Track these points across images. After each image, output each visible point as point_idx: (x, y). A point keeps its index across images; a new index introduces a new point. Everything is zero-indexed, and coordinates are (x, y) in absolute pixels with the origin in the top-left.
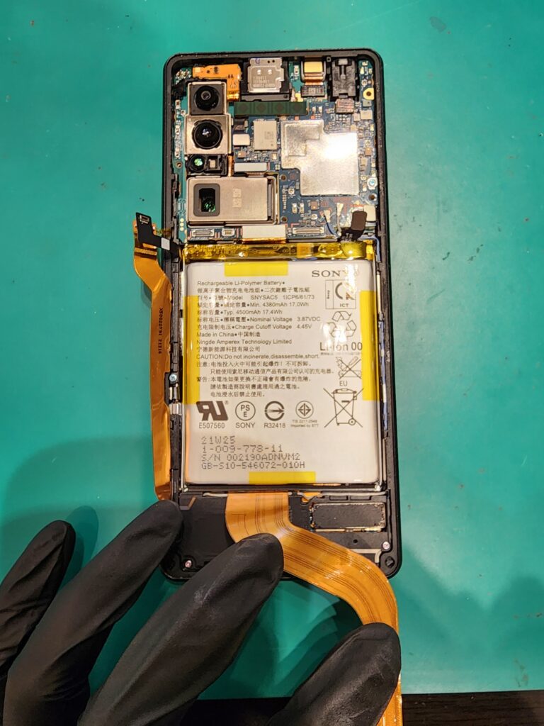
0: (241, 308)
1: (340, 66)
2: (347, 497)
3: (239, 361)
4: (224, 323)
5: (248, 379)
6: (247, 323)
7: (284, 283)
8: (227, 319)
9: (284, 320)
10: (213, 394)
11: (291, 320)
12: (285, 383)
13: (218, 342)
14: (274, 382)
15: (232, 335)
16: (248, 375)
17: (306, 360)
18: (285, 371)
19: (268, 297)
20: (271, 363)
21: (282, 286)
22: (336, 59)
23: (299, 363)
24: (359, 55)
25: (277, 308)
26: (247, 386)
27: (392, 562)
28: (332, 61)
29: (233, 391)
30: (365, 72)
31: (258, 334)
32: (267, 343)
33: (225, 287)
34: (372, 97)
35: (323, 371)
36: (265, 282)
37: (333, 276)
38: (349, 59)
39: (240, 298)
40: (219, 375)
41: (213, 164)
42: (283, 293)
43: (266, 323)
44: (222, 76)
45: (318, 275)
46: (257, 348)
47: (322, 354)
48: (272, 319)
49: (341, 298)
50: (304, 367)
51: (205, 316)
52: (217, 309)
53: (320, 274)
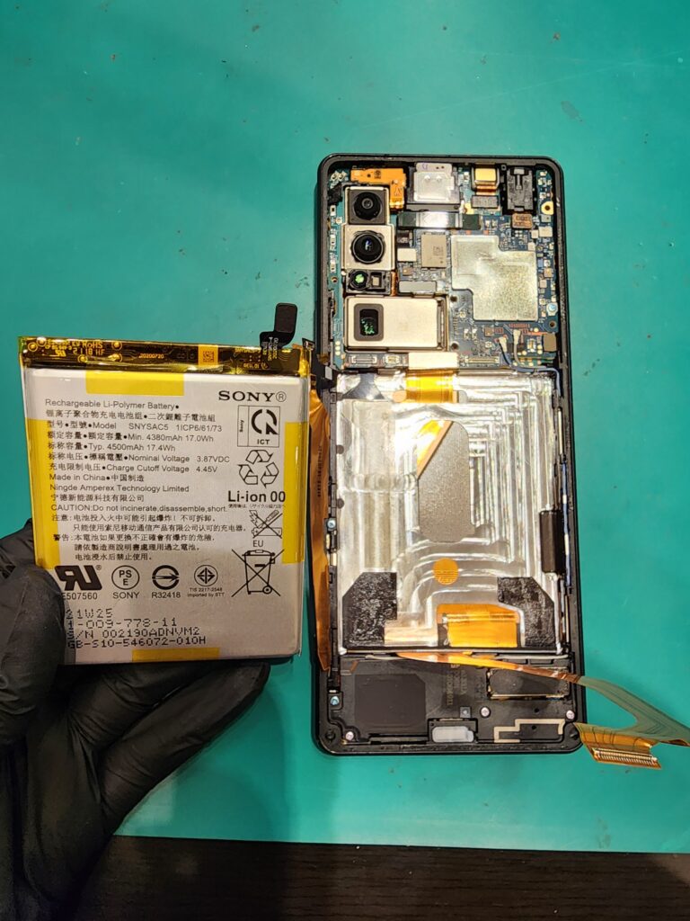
0: (114, 441)
3: (114, 514)
4: (92, 462)
5: (128, 537)
6: (123, 463)
7: (177, 407)
8: (94, 456)
9: (179, 459)
10: (78, 557)
11: (188, 459)
12: (179, 543)
13: (83, 487)
14: (165, 542)
15: (103, 479)
16: (128, 532)
17: (208, 514)
18: (180, 528)
19: (155, 427)
20: (161, 518)
21: (176, 411)
23: (199, 517)
25: (169, 443)
26: (127, 547)
29: (107, 553)
31: (141, 478)
32: (154, 490)
33: (89, 409)
35: (231, 528)
36: (150, 405)
37: (249, 400)
39: (112, 426)
40: (86, 533)
42: (176, 422)
43: (153, 464)
45: (229, 398)
46: (140, 498)
47: (231, 505)
48: (161, 459)
50: (206, 523)
51: (60, 451)
52: (78, 440)
53: (231, 395)
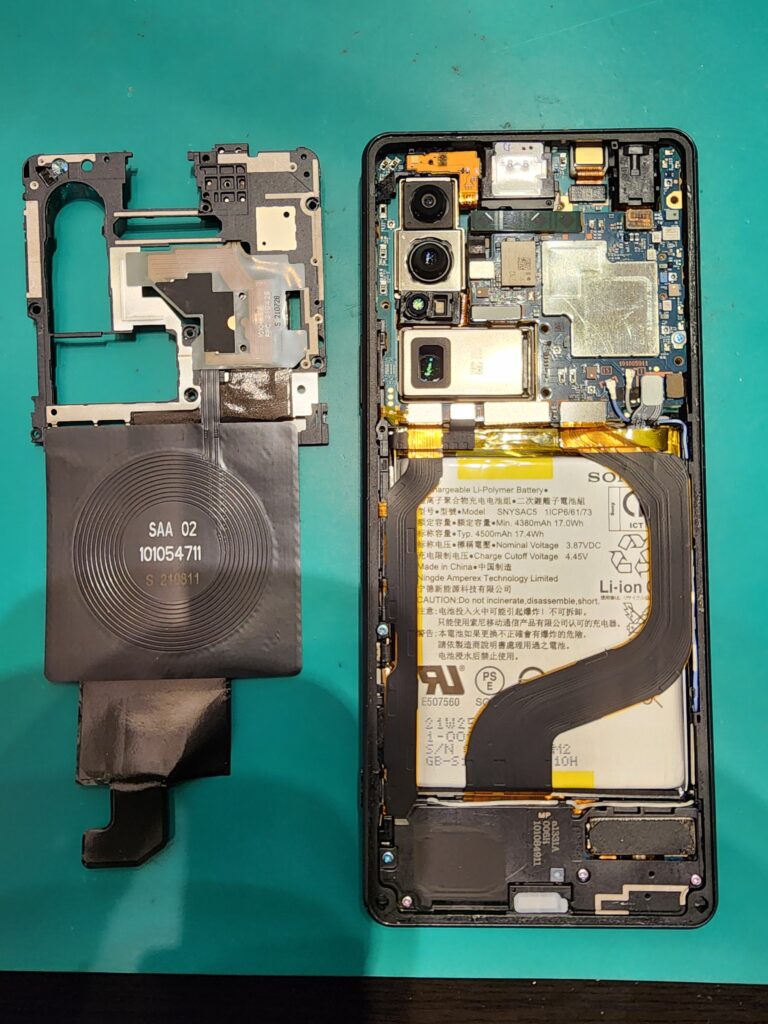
0: (483, 528)
1: (631, 156)
2: (639, 808)
3: (481, 606)
4: (459, 550)
5: (494, 633)
6: (491, 551)
7: (546, 490)
8: (461, 544)
9: (547, 546)
10: (442, 655)
11: (557, 546)
12: (548, 640)
13: (449, 577)
14: (532, 639)
15: (470, 568)
16: (494, 628)
17: (579, 607)
18: (549, 623)
19: (523, 512)
20: (528, 611)
21: (545, 495)
22: (625, 145)
23: (569, 610)
24: (661, 140)
25: (537, 528)
26: (493, 645)
27: (703, 903)
28: (619, 148)
29: (472, 651)
30: (669, 166)
31: (508, 567)
32: (522, 580)
33: (460, 495)
34: (679, 205)
35: (604, 623)
36: (519, 489)
37: (620, 480)
38: (646, 146)
39: (481, 512)
40: (450, 628)
41: (440, 307)
42: (546, 506)
43: (520, 551)
44: (453, 170)
45: (599, 479)
46: (507, 589)
47: (603, 597)
48: (529, 545)
49: (632, 514)
50: (574, 618)
51: (429, 539)
52: (448, 528)
53: (601, 477)
